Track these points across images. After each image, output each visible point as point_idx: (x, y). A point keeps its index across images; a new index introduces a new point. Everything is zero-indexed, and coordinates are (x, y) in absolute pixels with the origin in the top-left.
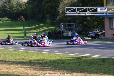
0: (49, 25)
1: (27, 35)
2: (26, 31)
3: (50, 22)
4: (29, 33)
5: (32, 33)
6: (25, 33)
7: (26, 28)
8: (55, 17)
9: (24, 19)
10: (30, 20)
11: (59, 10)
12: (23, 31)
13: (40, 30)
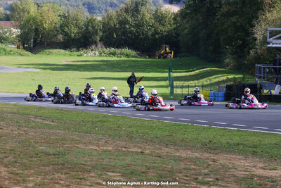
0: (230, 69)
1: (178, 91)
2: (174, 82)
3: (232, 61)
4: (182, 87)
5: (188, 87)
6: (172, 87)
7: (175, 75)
8: (245, 50)
9: (171, 53)
10: (184, 56)
11: (256, 36)
12: (168, 82)
13: (209, 82)
